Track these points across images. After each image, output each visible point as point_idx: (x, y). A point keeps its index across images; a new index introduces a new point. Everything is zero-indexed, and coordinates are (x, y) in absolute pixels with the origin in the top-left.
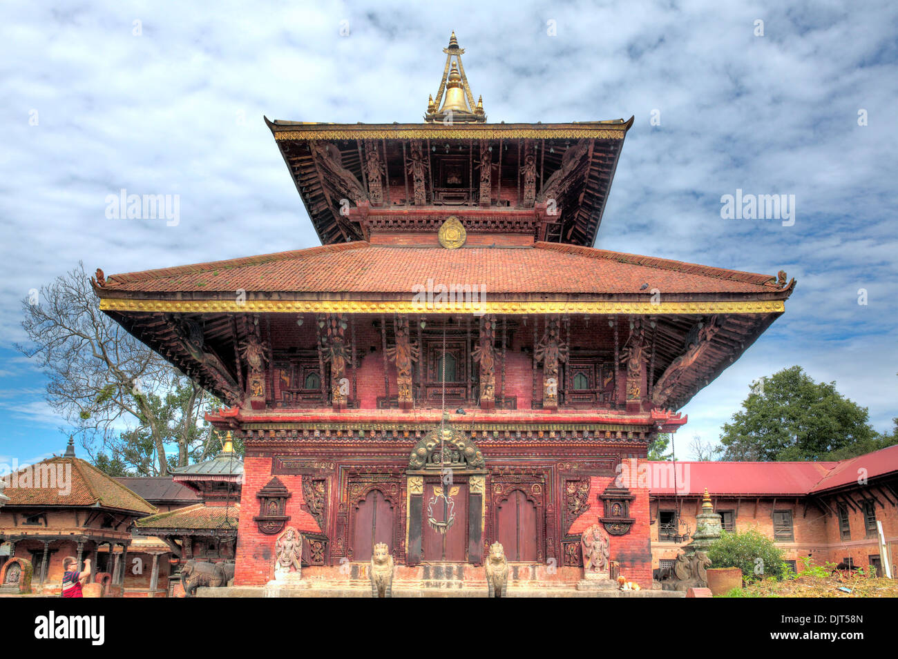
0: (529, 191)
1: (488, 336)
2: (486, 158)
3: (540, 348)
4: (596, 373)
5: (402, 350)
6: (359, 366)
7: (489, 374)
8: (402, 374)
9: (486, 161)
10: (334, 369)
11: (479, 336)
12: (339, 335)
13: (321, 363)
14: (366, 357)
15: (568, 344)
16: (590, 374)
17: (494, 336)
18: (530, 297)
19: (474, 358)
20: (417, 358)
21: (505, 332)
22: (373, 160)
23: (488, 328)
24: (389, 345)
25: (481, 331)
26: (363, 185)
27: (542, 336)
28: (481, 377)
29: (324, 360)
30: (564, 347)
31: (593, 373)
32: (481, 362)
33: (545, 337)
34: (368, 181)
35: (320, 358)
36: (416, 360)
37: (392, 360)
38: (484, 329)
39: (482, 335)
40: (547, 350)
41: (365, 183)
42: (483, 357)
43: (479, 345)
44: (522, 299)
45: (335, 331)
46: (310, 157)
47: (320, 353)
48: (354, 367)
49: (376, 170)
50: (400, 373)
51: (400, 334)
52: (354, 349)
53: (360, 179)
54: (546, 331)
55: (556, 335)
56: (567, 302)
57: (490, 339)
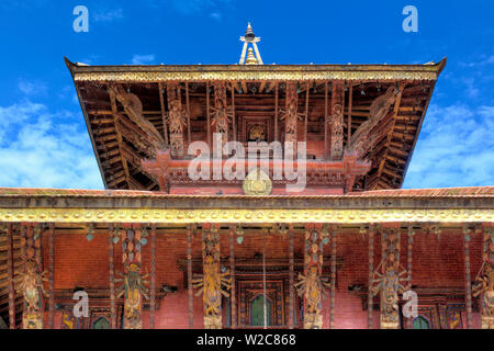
0: (336, 141)
1: (315, 261)
2: (291, 107)
3: (377, 277)
4: (439, 314)
5: (211, 281)
6: (158, 309)
7: (315, 312)
8: (210, 313)
9: (292, 110)
10: (127, 305)
11: (303, 262)
12: (136, 263)
13: (112, 297)
14: (166, 298)
15: (410, 272)
16: (431, 316)
17: (321, 262)
18: (370, 203)
19: (298, 290)
20: (229, 292)
21: (334, 257)
22: (175, 109)
23: (315, 251)
24: (195, 275)
25: (306, 255)
26: (164, 138)
27: (379, 262)
28: (306, 316)
29: (115, 295)
30: (406, 276)
31: (435, 315)
32: (307, 295)
33: (383, 263)
34: (169, 133)
35: (112, 291)
36: (227, 295)
37: (197, 295)
38: (310, 253)
39: (308, 260)
40: (385, 279)
41: (166, 134)
42: (308, 290)
43: (303, 274)
44: (360, 205)
45: (131, 255)
46: (110, 113)
47: (112, 285)
48: (152, 309)
49: (177, 121)
50: (208, 310)
51: (210, 259)
52: (153, 280)
53: (161, 131)
54: (384, 255)
55: (396, 259)
56: (415, 209)
57: (316, 265)
